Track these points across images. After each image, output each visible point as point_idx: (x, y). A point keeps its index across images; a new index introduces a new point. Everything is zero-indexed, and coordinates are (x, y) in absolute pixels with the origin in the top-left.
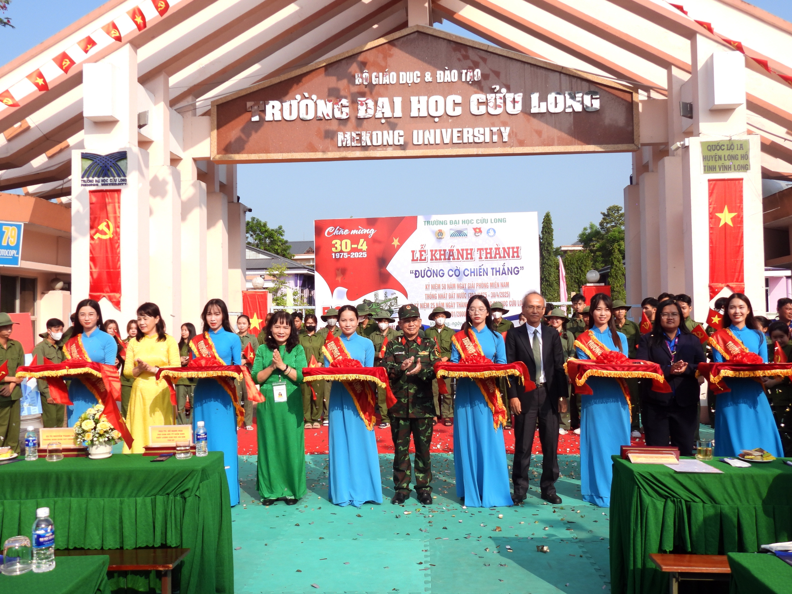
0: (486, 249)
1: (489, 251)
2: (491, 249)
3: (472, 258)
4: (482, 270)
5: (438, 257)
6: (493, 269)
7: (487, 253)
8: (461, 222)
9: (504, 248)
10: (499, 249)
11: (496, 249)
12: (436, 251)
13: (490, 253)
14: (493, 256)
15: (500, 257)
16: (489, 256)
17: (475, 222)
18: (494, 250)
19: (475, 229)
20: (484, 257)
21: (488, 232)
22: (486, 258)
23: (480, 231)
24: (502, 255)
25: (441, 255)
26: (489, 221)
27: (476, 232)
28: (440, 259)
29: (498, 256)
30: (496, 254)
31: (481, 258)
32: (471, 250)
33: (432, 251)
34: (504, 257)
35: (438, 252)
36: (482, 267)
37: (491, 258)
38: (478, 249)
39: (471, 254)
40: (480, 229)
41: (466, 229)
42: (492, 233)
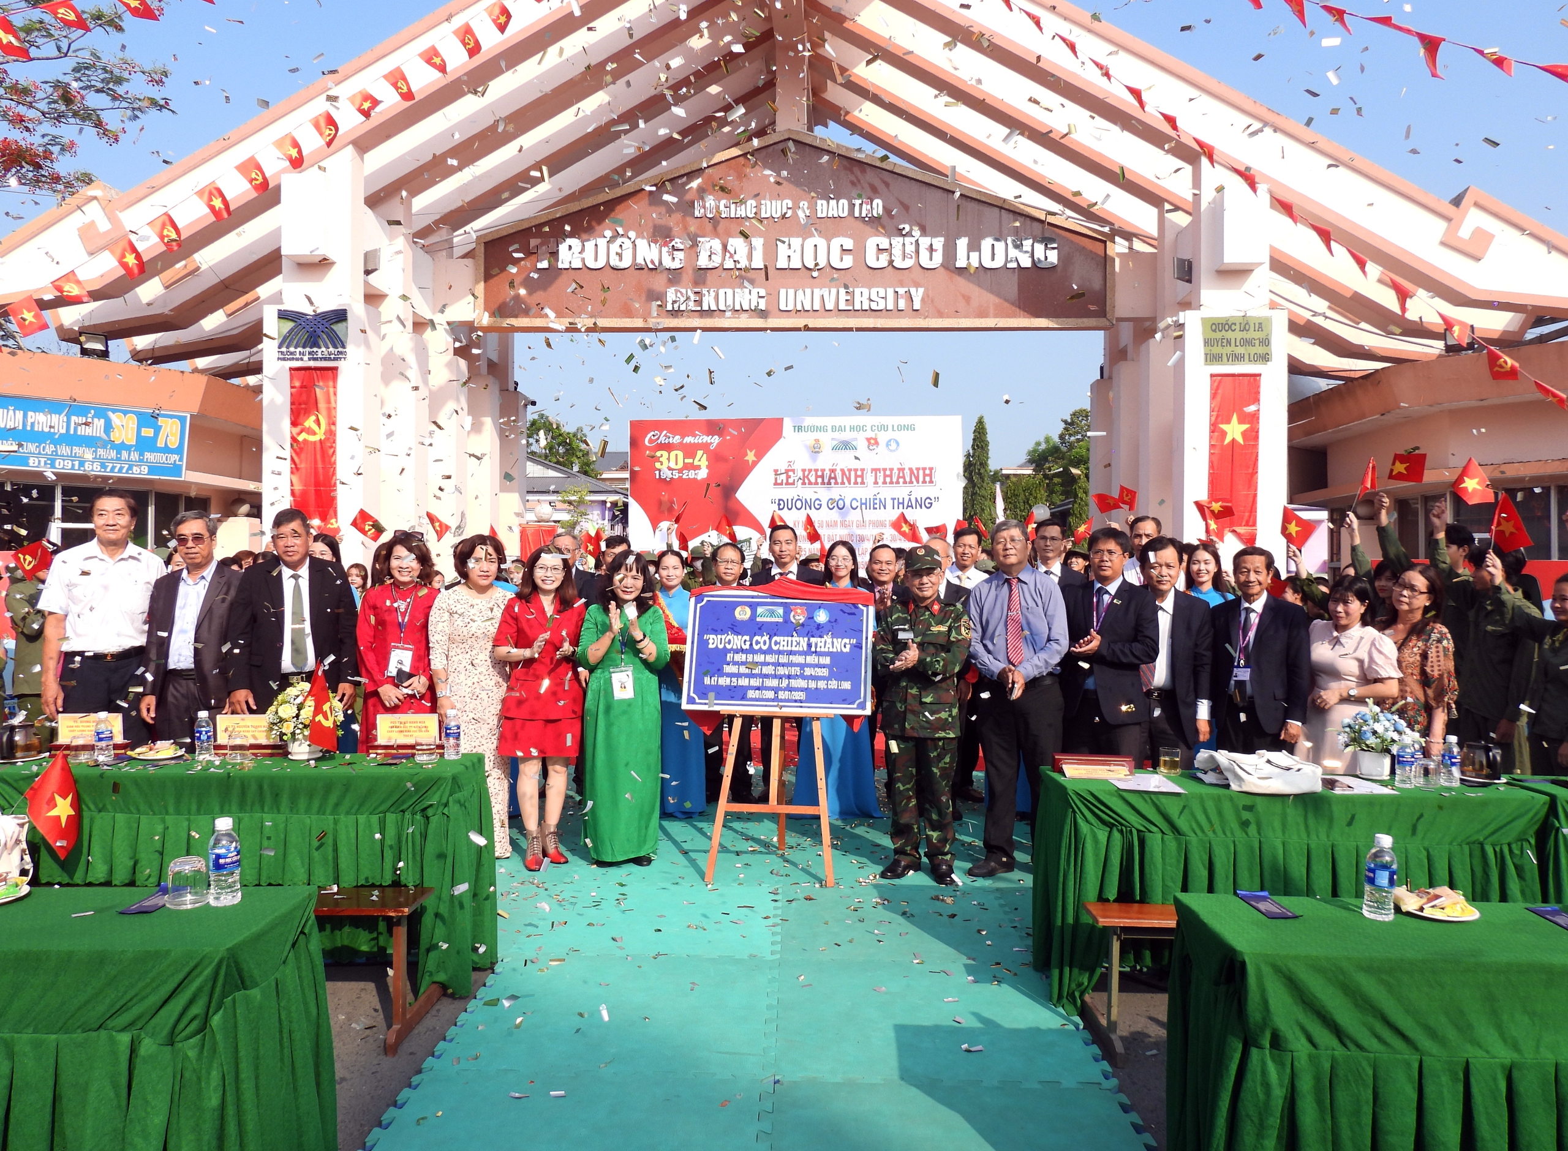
0: (885, 470)
1: (888, 473)
2: (891, 470)
3: (863, 483)
4: (877, 501)
5: (813, 480)
6: (893, 499)
7: (885, 476)
8: (848, 429)
9: (911, 470)
10: (903, 469)
11: (899, 470)
12: (810, 471)
13: (891, 476)
14: (894, 480)
15: (905, 482)
16: (888, 479)
17: (869, 428)
18: (896, 471)
19: (868, 440)
20: (880, 481)
21: (888, 445)
22: (885, 483)
23: (877, 443)
24: (908, 480)
25: (817, 477)
26: (890, 428)
27: (870, 443)
28: (816, 483)
29: (901, 480)
30: (899, 477)
31: (876, 483)
32: (863, 470)
33: (804, 471)
34: (911, 482)
35: (813, 473)
36: (878, 497)
37: (891, 483)
38: (873, 470)
39: (862, 476)
40: (875, 439)
41: (856, 439)
42: (893, 446)
